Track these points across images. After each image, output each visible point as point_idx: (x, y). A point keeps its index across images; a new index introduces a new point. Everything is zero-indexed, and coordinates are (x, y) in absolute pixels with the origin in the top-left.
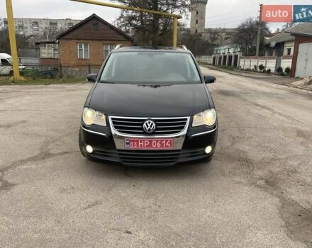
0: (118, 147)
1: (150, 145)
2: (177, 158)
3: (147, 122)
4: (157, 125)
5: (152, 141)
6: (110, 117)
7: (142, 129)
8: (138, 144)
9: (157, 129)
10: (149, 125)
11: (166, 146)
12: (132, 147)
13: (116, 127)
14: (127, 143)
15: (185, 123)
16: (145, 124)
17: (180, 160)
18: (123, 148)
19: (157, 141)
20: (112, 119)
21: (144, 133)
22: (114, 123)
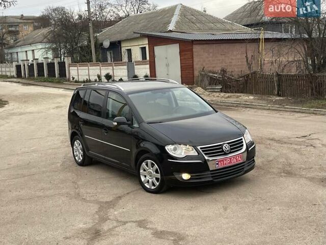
0: (211, 169)
1: (230, 162)
2: (243, 168)
3: (225, 145)
4: (230, 146)
5: (230, 159)
6: (199, 147)
7: (223, 151)
8: (223, 163)
9: (231, 149)
10: (227, 147)
11: (239, 160)
12: (220, 166)
13: (206, 154)
14: (217, 164)
15: (242, 142)
16: (224, 148)
17: (245, 169)
18: (215, 169)
19: (234, 158)
20: (201, 148)
21: (225, 154)
22: (203, 151)
